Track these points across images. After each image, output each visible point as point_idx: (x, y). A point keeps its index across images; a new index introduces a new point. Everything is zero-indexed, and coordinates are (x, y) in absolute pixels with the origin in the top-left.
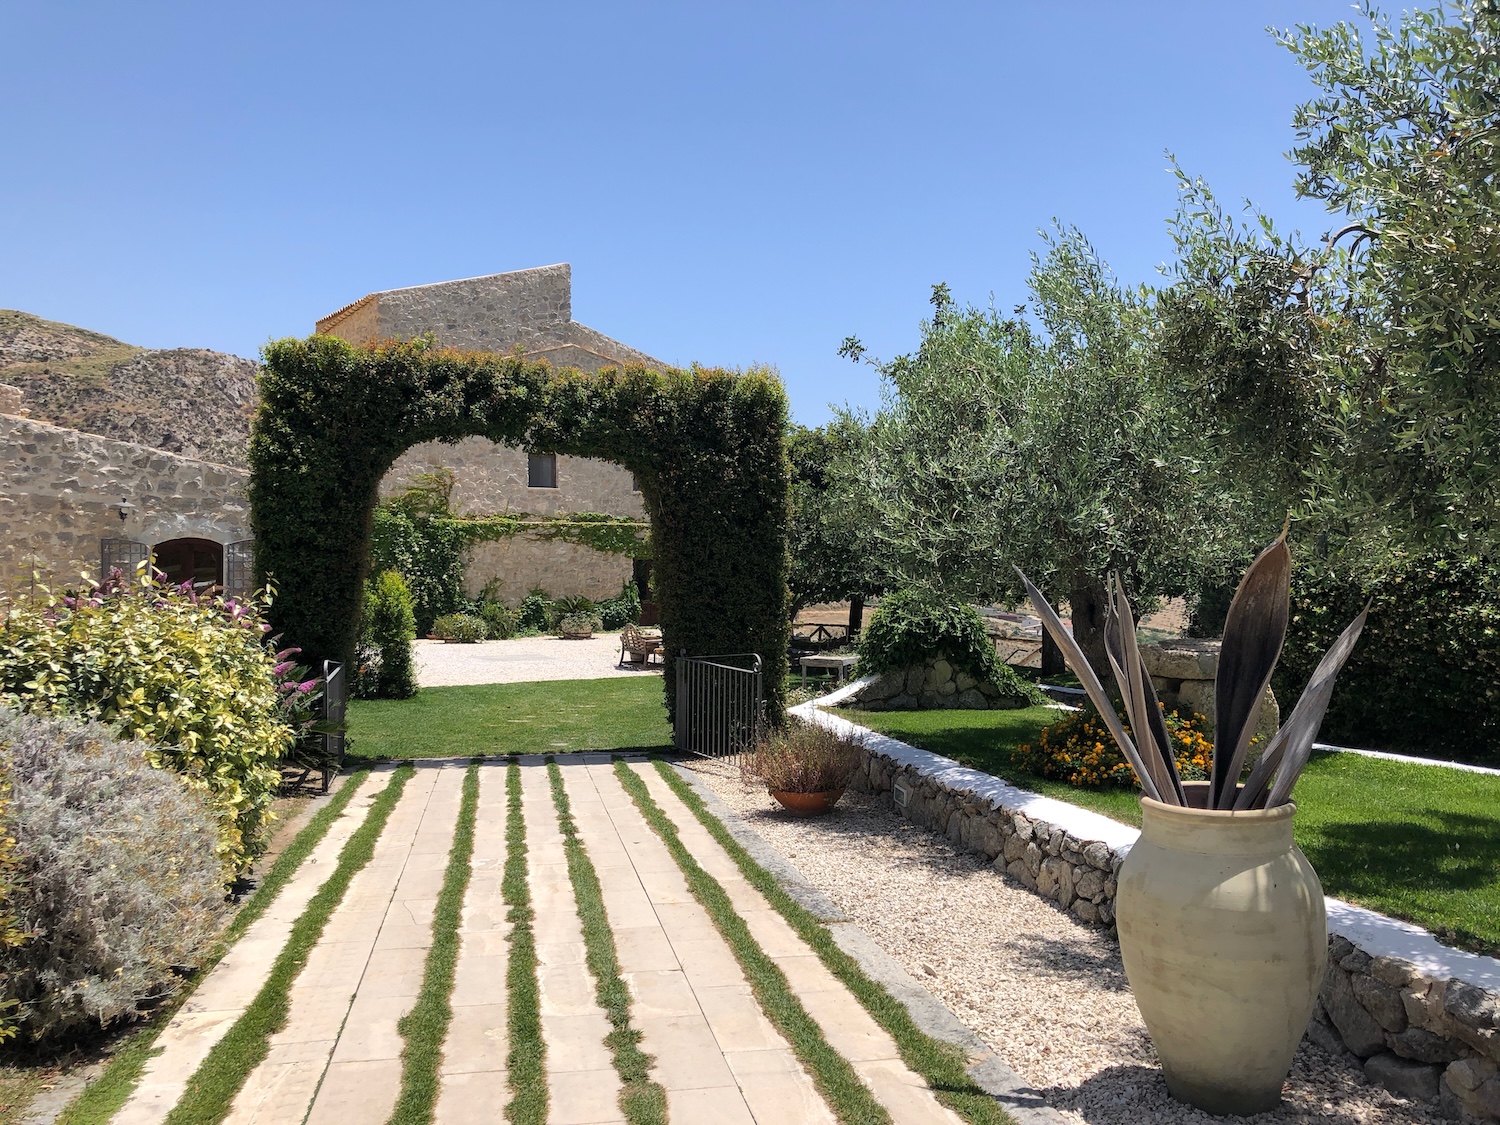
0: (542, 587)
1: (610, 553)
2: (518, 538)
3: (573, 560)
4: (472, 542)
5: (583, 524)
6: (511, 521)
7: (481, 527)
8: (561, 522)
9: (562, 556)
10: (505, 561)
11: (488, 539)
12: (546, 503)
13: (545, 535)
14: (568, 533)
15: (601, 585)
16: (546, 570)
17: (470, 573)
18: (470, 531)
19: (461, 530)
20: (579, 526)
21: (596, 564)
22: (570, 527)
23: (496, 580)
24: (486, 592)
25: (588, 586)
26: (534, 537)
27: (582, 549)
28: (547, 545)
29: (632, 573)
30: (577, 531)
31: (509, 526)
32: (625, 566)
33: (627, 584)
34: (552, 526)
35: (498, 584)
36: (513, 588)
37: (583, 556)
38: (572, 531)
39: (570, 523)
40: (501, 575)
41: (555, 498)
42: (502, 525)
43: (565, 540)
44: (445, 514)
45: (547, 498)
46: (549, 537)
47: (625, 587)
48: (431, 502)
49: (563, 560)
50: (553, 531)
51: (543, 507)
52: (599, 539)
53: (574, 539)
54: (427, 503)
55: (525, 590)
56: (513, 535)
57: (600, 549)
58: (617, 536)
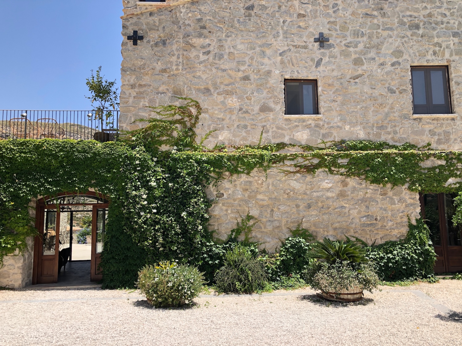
0: (304, 226)
1: (389, 185)
2: (274, 170)
3: (342, 195)
4: (220, 176)
5: (352, 152)
6: (265, 152)
7: (229, 159)
8: (325, 152)
9: (328, 190)
10: (260, 197)
11: (238, 172)
12: (307, 131)
13: (306, 167)
14: (334, 163)
15: (380, 224)
16: (309, 206)
17: (217, 210)
18: (217, 163)
19: (207, 162)
20: (347, 156)
21: (372, 199)
22: (336, 157)
23: (249, 218)
24: (238, 231)
25: (364, 225)
26: (292, 169)
27: (352, 182)
28: (309, 178)
29: (418, 210)
30: (345, 161)
31: (262, 157)
32: (409, 201)
33: (414, 223)
34: (314, 156)
35: (251, 222)
36: (270, 228)
37: (354, 189)
38: (340, 161)
39: (336, 153)
40: (254, 213)
41: (317, 126)
42: (255, 156)
43: (331, 172)
44: (190, 146)
45: (308, 127)
46: (310, 169)
47: (411, 226)
48: (175, 134)
49: (330, 194)
50: (316, 161)
51: (303, 136)
52: (373, 170)
53: (343, 170)
54: (170, 136)
55: (285, 230)
56: (269, 167)
57: (376, 181)
58: (396, 166)
